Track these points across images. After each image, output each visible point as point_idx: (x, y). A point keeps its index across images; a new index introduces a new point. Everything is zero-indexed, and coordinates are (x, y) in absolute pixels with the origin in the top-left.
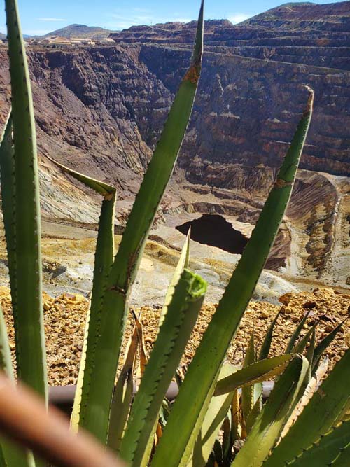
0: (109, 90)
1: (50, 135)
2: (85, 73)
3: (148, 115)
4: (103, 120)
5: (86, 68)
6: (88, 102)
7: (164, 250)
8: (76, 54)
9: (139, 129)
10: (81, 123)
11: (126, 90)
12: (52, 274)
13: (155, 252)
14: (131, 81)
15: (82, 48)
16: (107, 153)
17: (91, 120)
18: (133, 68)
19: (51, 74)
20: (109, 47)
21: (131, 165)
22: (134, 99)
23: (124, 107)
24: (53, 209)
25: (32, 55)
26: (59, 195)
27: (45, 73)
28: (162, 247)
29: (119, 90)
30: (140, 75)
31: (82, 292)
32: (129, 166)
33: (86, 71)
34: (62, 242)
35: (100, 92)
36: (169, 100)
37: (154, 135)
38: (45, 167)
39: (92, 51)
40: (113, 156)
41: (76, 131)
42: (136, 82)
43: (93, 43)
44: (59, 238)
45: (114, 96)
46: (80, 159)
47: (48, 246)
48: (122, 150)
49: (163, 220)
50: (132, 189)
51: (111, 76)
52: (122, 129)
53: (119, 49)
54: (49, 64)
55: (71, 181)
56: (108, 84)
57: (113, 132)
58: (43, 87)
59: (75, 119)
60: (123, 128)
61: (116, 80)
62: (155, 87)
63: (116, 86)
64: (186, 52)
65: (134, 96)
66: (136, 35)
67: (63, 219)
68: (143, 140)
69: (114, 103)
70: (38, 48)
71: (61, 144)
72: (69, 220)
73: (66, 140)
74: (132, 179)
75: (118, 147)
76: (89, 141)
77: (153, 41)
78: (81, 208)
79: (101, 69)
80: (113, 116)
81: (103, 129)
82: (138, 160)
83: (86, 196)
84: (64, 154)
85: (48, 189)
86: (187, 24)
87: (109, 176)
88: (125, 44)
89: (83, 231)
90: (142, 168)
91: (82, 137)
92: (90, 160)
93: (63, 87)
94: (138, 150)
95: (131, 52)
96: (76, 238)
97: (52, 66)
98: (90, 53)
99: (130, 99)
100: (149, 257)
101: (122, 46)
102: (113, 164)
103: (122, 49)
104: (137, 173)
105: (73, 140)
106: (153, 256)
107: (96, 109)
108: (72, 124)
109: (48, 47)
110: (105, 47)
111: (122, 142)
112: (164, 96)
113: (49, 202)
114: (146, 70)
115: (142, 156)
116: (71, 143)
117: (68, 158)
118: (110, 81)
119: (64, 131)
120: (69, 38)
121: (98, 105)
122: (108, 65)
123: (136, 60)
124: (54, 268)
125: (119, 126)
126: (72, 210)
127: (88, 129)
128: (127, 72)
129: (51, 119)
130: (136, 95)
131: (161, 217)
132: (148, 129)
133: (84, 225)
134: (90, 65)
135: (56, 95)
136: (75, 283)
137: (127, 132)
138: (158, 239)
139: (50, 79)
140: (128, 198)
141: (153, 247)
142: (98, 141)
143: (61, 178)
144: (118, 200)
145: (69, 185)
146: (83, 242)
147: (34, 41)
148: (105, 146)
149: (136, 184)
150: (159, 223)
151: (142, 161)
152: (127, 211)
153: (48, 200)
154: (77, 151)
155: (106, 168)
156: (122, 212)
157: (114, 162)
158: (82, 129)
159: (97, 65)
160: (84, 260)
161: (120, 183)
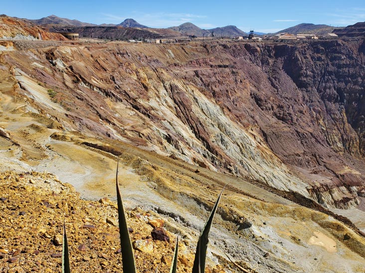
0: (323, 76)
1: (263, 109)
2: (304, 61)
3: (358, 100)
4: (312, 102)
5: (306, 58)
6: (301, 85)
7: (352, 235)
8: (299, 46)
9: (346, 112)
10: (292, 102)
11: (339, 77)
12: (239, 226)
13: (341, 234)
14: (346, 70)
15: (306, 42)
16: (310, 130)
17: (301, 100)
18: (351, 58)
19: (275, 61)
20: (330, 41)
21: (331, 143)
22: (346, 85)
23: (335, 92)
24: (252, 170)
25: (263, 47)
26: (259, 159)
27: (270, 61)
28: (350, 231)
29: (333, 77)
30: (357, 65)
31: (261, 250)
32: (330, 145)
34: (253, 200)
35: (314, 77)
37: (362, 119)
38: (253, 135)
39: (314, 46)
40: (315, 134)
41: (285, 109)
42: (352, 70)
43: (316, 38)
44: (251, 196)
45: (328, 81)
46: (284, 132)
47: (241, 201)
48: (325, 129)
49: (356, 202)
50: (328, 166)
51: (328, 65)
52: (329, 111)
53: (340, 42)
54: (275, 55)
55: (272, 149)
56: (323, 71)
57: (319, 112)
58: (266, 72)
59: (287, 98)
60: (330, 110)
61: (331, 68)
63: (330, 73)
65: (347, 83)
66: (359, 30)
67: (257, 181)
68: (349, 122)
69: (325, 88)
70: (269, 42)
71: (270, 118)
72: (263, 183)
73: (275, 114)
74: (330, 157)
75: (321, 126)
76: (295, 118)
78: (276, 174)
79: (319, 59)
80: (322, 98)
81: (310, 109)
82: (340, 140)
83: (283, 164)
84: (271, 126)
85: (251, 153)
87: (307, 150)
88: (346, 37)
89: (272, 195)
90: (342, 147)
91: (290, 114)
92: (292, 134)
93: (282, 72)
94: (342, 131)
95: (352, 45)
96: (265, 200)
97: (277, 56)
98: (312, 46)
99: (342, 85)
100: (333, 237)
101: (344, 40)
102: (313, 140)
103: (344, 42)
104: (336, 152)
105: (282, 115)
106: (338, 237)
107: (307, 91)
108: (284, 103)
109: (277, 41)
110: (327, 40)
111: (326, 122)
113: (250, 163)
115: (345, 137)
116: (279, 118)
117: (274, 130)
118: (325, 69)
119: (275, 107)
120: (296, 34)
121: (310, 89)
122: (327, 56)
123: (355, 52)
124: (241, 222)
125: (326, 107)
126: (267, 174)
127: (296, 107)
128: (343, 62)
129: (267, 97)
130: (350, 82)
131: (355, 198)
132: (356, 113)
133: (274, 190)
134: (310, 55)
135: (275, 78)
136: (256, 240)
137: (333, 114)
138: (346, 221)
139: (273, 66)
140: (322, 173)
141: (339, 228)
142: (304, 119)
143: (264, 146)
144: (311, 173)
145: (269, 152)
146: (271, 205)
147: (267, 38)
148: (310, 123)
149: (333, 162)
150: (351, 204)
151: (344, 141)
152: (318, 185)
153: (250, 162)
154: (283, 125)
155: (306, 142)
156: (313, 185)
157: (316, 139)
158: (291, 107)
159: (316, 55)
160: (269, 222)
161: (317, 158)
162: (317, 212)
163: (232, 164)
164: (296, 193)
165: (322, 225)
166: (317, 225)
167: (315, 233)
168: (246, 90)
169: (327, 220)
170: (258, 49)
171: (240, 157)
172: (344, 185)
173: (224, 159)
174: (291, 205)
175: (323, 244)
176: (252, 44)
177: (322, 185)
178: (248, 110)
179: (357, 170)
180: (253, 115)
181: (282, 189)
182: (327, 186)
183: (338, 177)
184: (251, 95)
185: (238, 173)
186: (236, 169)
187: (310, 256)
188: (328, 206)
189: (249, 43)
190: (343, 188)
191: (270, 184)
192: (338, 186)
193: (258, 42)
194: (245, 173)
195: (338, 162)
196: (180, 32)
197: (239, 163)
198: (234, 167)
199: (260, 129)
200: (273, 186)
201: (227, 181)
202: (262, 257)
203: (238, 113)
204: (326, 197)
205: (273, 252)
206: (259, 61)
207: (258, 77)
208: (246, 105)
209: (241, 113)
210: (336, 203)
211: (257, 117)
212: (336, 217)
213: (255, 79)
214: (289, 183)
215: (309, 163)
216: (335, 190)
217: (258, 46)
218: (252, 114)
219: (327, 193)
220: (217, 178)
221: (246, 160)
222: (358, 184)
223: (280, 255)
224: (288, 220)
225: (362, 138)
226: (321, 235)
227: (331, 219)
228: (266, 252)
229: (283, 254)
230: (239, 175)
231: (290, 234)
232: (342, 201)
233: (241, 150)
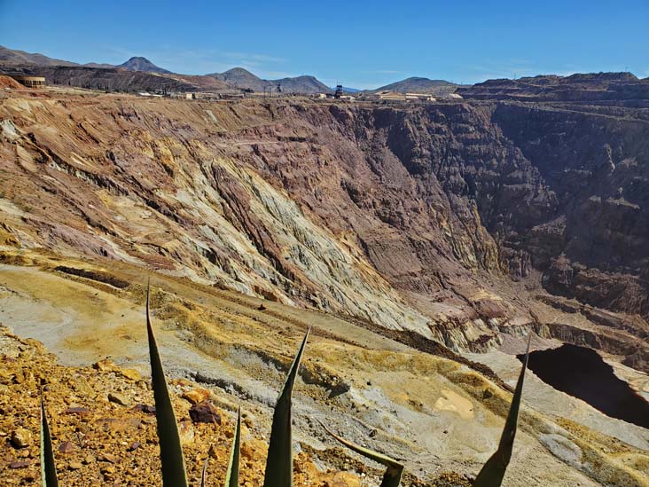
0: (445, 157)
1: (360, 207)
2: (418, 134)
3: (494, 192)
4: (431, 194)
5: (420, 129)
6: (414, 170)
7: (494, 391)
8: (410, 111)
9: (479, 209)
10: (402, 196)
11: (468, 158)
12: (330, 391)
13: (479, 390)
14: (476, 147)
15: (419, 105)
16: (430, 236)
17: (415, 193)
18: (482, 131)
19: (375, 134)
20: (452, 104)
21: (460, 256)
22: (477, 170)
23: (463, 179)
24: (347, 300)
25: (357, 111)
26: (357, 283)
27: (368, 133)
28: (492, 384)
29: (459, 157)
30: (491, 140)
31: (365, 427)
32: (457, 258)
33: (419, 132)
34: (350, 348)
35: (432, 158)
36: (528, 174)
37: (500, 219)
38: (347, 246)
39: (430, 111)
40: (438, 242)
41: (393, 205)
42: (483, 148)
43: (432, 99)
44: (347, 342)
45: (452, 162)
46: (392, 240)
47: (332, 350)
48: (450, 235)
49: (498, 342)
50: (456, 288)
51: (451, 140)
52: (455, 208)
53: (466, 106)
54: (374, 124)
55: (375, 267)
56: (445, 149)
57: (441, 210)
58: (363, 150)
59: (395, 189)
60: (457, 207)
61: (456, 145)
62: (510, 157)
63: (455, 152)
64: (560, 112)
65: (478, 166)
66: (492, 91)
67: (356, 317)
68: (483, 224)
69: (448, 174)
70: (365, 104)
71: (371, 220)
72: (364, 320)
73: (378, 214)
74: (459, 275)
75: (445, 230)
76: (407, 219)
77: (515, 98)
78: (383, 305)
79: (439, 131)
80: (445, 189)
81: (428, 206)
82: (471, 250)
83: (392, 289)
84: (373, 232)
85: (346, 274)
86: (567, 78)
87: (427, 267)
88: (474, 101)
89: (380, 338)
90: (476, 261)
91: (399, 214)
92: (404, 243)
93: (387, 150)
94: (474, 236)
95: (483, 111)
96: (369, 346)
97: (377, 125)
98: (428, 111)
99: (471, 169)
100: (469, 396)
101: (471, 104)
102: (434, 251)
103: (471, 108)
104: (467, 268)
105: (388, 216)
106: (475, 396)
107: (423, 179)
108: (390, 197)
109: (377, 103)
110: (449, 104)
111: (452, 225)
112: (521, 168)
113: (344, 290)
114: (500, 134)
115: (478, 246)
116: (384, 220)
117: (378, 237)
118: (448, 146)
119: (378, 203)
120: (404, 93)
121: (426, 175)
122: (449, 127)
123: (487, 121)
124: (333, 384)
125: (451, 202)
126: (370, 306)
127: (409, 204)
128: (472, 136)
129: (365, 188)
130: (481, 165)
131: (496, 336)
132: (492, 210)
133: (382, 330)
134: (425, 124)
135: (377, 159)
136: (358, 412)
137: (461, 212)
138: (486, 371)
139: (373, 140)
140: (449, 301)
141: (476, 381)
142: (419, 220)
143: (364, 262)
144: (434, 301)
145: (372, 272)
146: (378, 353)
147: (362, 96)
148: (428, 227)
149: (464, 283)
150: (491, 344)
151: (477, 252)
152: (444, 319)
153: (344, 288)
154: (390, 230)
155: (424, 255)
156: (437, 320)
157: (437, 249)
158: (401, 203)
159: (434, 125)
160: (376, 380)
161: (440, 278)
162: (445, 360)
163: (317, 293)
164: (413, 332)
165: (452, 380)
166: (446, 380)
167: (443, 392)
168: (334, 177)
169: (459, 371)
170: (350, 114)
171: (329, 281)
172: (481, 316)
173: (304, 286)
174: (407, 352)
175: (454, 408)
176: (340, 106)
177: (450, 318)
178: (339, 208)
179: (497, 293)
180: (346, 216)
181: (392, 328)
182: (456, 319)
183: (471, 305)
184: (342, 184)
185: (327, 307)
186: (323, 300)
187: (437, 428)
188: (460, 350)
189: (335, 105)
190: (480, 322)
191: (375, 320)
192: (472, 319)
193: (349, 102)
194: (338, 306)
195: (470, 283)
196: (226, 82)
197: (327, 290)
198: (321, 297)
199: (358, 236)
200: (379, 323)
201: (310, 319)
202: (367, 437)
203: (324, 213)
204: (456, 337)
205: (383, 426)
206: (351, 133)
207: (352, 157)
208: (336, 200)
209: (328, 213)
210: (471, 345)
211: (352, 220)
212: (473, 366)
213: (348, 161)
214: (402, 318)
215: (429, 286)
216: (468, 324)
217: (350, 109)
218: (344, 213)
219: (458, 331)
220: (294, 317)
221: (338, 285)
222: (499, 315)
223: (394, 431)
224: (404, 374)
225: (502, 247)
226: (451, 395)
227: (465, 370)
228: (373, 429)
229: (399, 429)
230: (328, 310)
231: (407, 398)
232: (478, 341)
233: (330, 271)
